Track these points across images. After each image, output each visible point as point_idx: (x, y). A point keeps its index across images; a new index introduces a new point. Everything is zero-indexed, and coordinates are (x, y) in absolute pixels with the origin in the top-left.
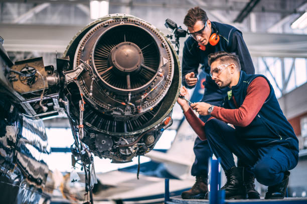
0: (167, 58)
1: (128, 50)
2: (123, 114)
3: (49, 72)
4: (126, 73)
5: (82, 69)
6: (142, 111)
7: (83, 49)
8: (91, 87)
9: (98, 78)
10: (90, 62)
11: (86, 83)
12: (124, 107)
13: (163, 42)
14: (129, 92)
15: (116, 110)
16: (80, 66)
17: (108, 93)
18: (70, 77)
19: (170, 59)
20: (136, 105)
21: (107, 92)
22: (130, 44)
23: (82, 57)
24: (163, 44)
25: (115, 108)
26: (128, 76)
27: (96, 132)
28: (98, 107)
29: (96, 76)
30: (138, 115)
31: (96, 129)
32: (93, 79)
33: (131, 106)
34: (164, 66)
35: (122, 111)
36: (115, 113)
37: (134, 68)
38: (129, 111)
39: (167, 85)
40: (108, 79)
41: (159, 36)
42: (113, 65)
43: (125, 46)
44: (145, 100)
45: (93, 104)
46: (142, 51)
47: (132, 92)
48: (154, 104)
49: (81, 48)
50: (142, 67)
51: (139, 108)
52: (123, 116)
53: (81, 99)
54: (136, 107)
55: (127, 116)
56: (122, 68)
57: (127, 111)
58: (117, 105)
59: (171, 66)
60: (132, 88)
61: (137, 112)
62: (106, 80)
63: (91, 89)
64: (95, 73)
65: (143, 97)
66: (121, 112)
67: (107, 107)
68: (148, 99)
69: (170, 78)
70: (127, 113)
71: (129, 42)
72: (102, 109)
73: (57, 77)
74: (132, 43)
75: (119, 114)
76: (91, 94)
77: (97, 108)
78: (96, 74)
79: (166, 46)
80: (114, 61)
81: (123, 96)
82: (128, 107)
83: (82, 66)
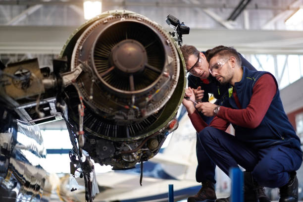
0: (172, 57)
1: (131, 49)
2: (126, 118)
3: (45, 74)
4: (128, 75)
5: (81, 70)
6: (147, 114)
7: (81, 48)
8: (92, 89)
9: (99, 79)
10: (90, 63)
11: (85, 85)
12: (127, 111)
13: (167, 39)
14: (132, 95)
15: (118, 114)
16: (78, 67)
17: (109, 96)
18: (68, 79)
19: (175, 58)
20: (140, 107)
21: (108, 94)
22: (132, 42)
23: (80, 58)
24: (168, 41)
25: (118, 112)
26: (132, 78)
27: (97, 138)
28: (99, 111)
29: (96, 78)
30: (142, 119)
31: (96, 134)
32: (93, 81)
33: (134, 109)
34: (170, 65)
35: (125, 114)
36: (117, 117)
37: (138, 68)
38: (132, 114)
39: (173, 86)
40: (110, 81)
41: (163, 33)
42: (114, 65)
43: (127, 44)
44: (150, 102)
45: (93, 107)
46: (146, 49)
47: (136, 94)
48: (159, 106)
49: (79, 47)
50: (146, 67)
51: (144, 111)
52: (126, 121)
53: (80, 103)
54: (140, 111)
55: (130, 120)
56: (124, 69)
57: (130, 115)
58: (119, 108)
59: (176, 65)
60: (135, 90)
61: (141, 116)
62: (107, 82)
63: (92, 92)
64: (95, 74)
65: (148, 99)
66: (124, 116)
67: (108, 111)
68: (153, 101)
69: (175, 78)
70: (131, 117)
71: (131, 40)
72: (103, 113)
73: (54, 79)
74: (135, 41)
75: (122, 118)
76: (91, 97)
77: (97, 113)
78: (97, 76)
79: (170, 43)
80: (116, 61)
81: (126, 99)
82: (132, 111)
83: (81, 67)
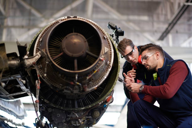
0: (108, 48)
1: (77, 40)
2: (72, 92)
3: (13, 58)
4: (73, 58)
5: (40, 56)
6: (89, 90)
7: (41, 40)
8: (46, 69)
9: (51, 62)
10: (46, 50)
11: (42, 67)
12: (73, 86)
13: (105, 35)
14: (76, 73)
15: (66, 89)
16: (38, 53)
17: (60, 75)
18: (29, 62)
19: (110, 49)
20: (83, 84)
21: (59, 74)
22: (77, 35)
23: (40, 47)
24: (105, 36)
25: (66, 87)
26: (76, 61)
27: (52, 108)
28: (53, 86)
29: (49, 60)
30: (84, 94)
31: (52, 105)
32: (47, 62)
33: (78, 85)
34: (106, 53)
35: (72, 89)
36: (65, 91)
37: (80, 54)
38: (77, 90)
39: (108, 69)
40: (60, 64)
41: (101, 31)
42: (63, 51)
43: (74, 36)
44: (90, 80)
45: (48, 84)
46: (87, 40)
47: (79, 73)
48: (97, 84)
49: (40, 39)
50: (87, 54)
51: (85, 87)
52: (73, 94)
53: (37, 79)
54: (83, 87)
55: (76, 94)
56: (70, 54)
57: (75, 89)
58: (68, 84)
59: (111, 54)
60: (79, 69)
61: (84, 91)
62: (58, 65)
63: (46, 71)
64: (48, 57)
65: (88, 78)
66: (71, 90)
67: (59, 86)
68: (92, 80)
69: (110, 63)
70: (75, 92)
71: (76, 33)
72: (56, 88)
73: (18, 61)
74: (79, 34)
75: (69, 92)
76: (45, 75)
77: (52, 88)
78: (50, 59)
79: (107, 38)
80: (64, 48)
81: (71, 77)
82: (77, 87)
83: (40, 54)
